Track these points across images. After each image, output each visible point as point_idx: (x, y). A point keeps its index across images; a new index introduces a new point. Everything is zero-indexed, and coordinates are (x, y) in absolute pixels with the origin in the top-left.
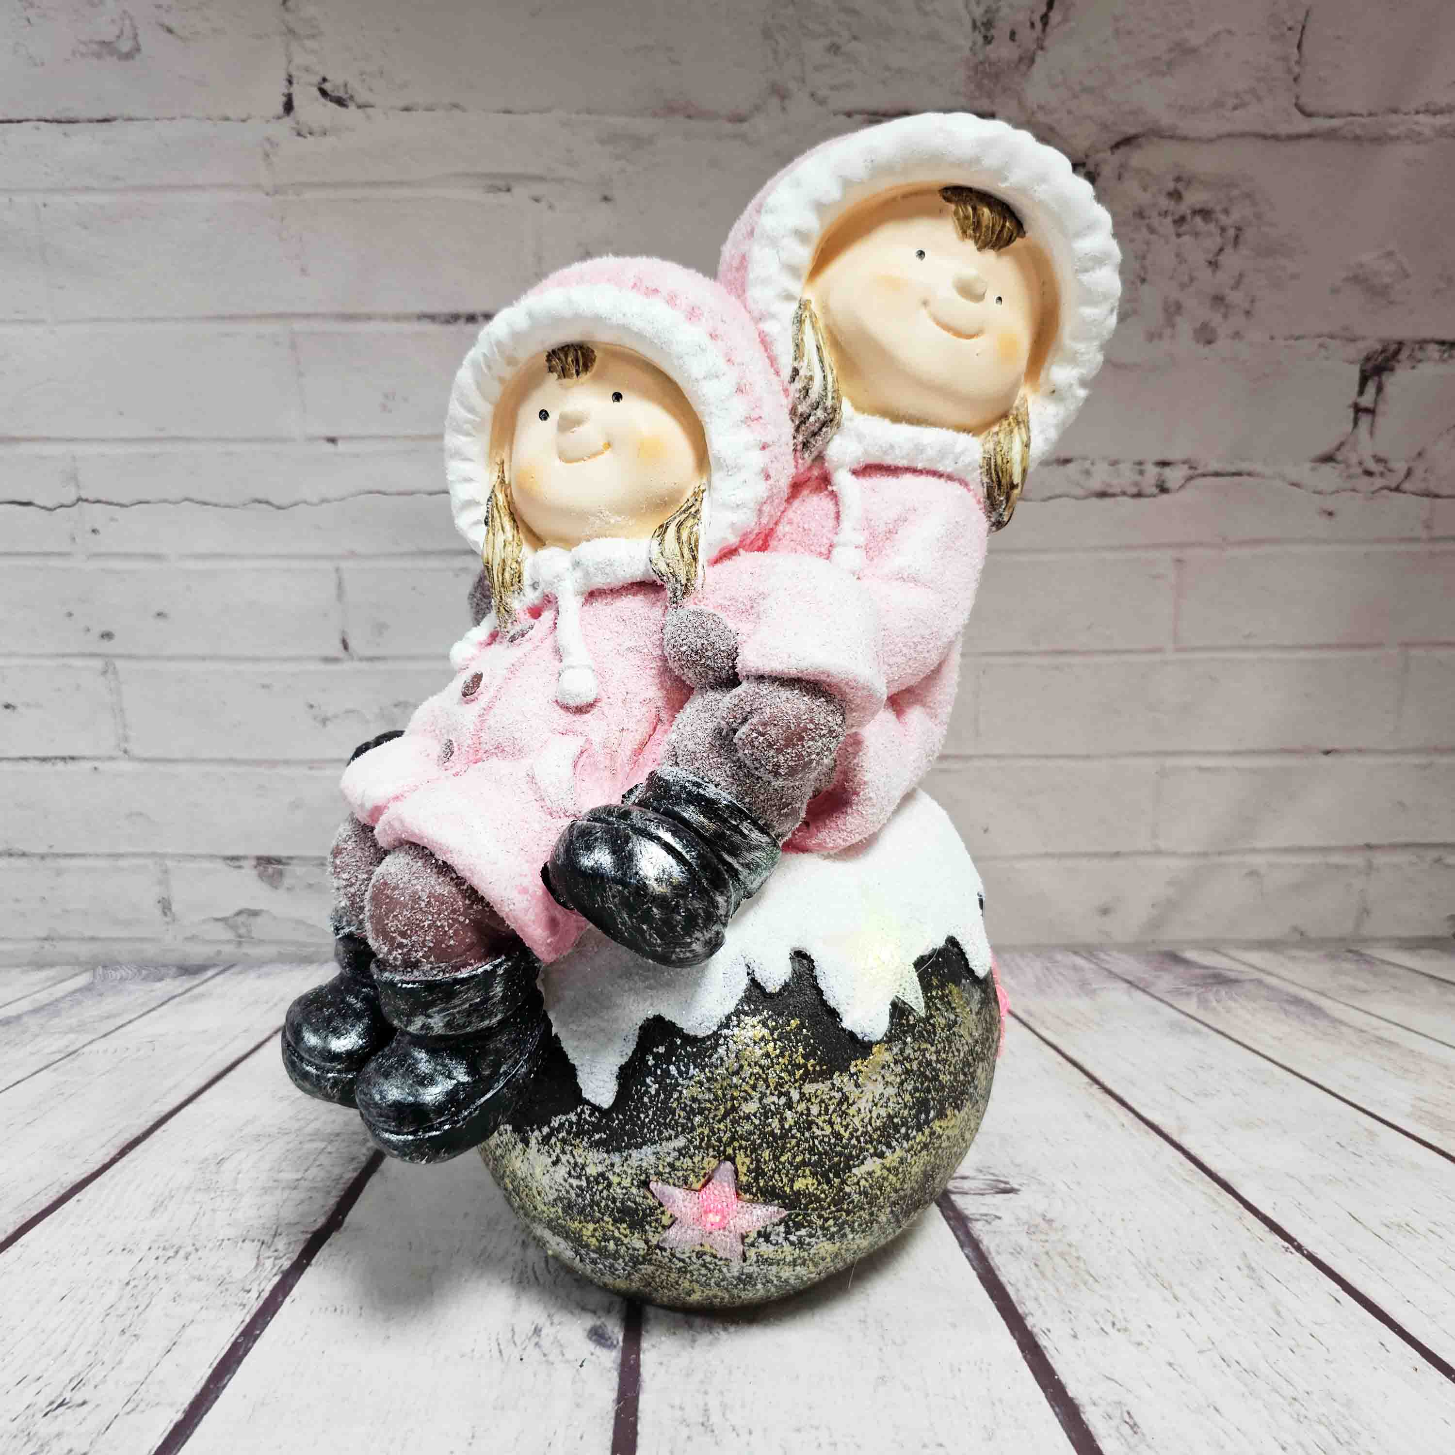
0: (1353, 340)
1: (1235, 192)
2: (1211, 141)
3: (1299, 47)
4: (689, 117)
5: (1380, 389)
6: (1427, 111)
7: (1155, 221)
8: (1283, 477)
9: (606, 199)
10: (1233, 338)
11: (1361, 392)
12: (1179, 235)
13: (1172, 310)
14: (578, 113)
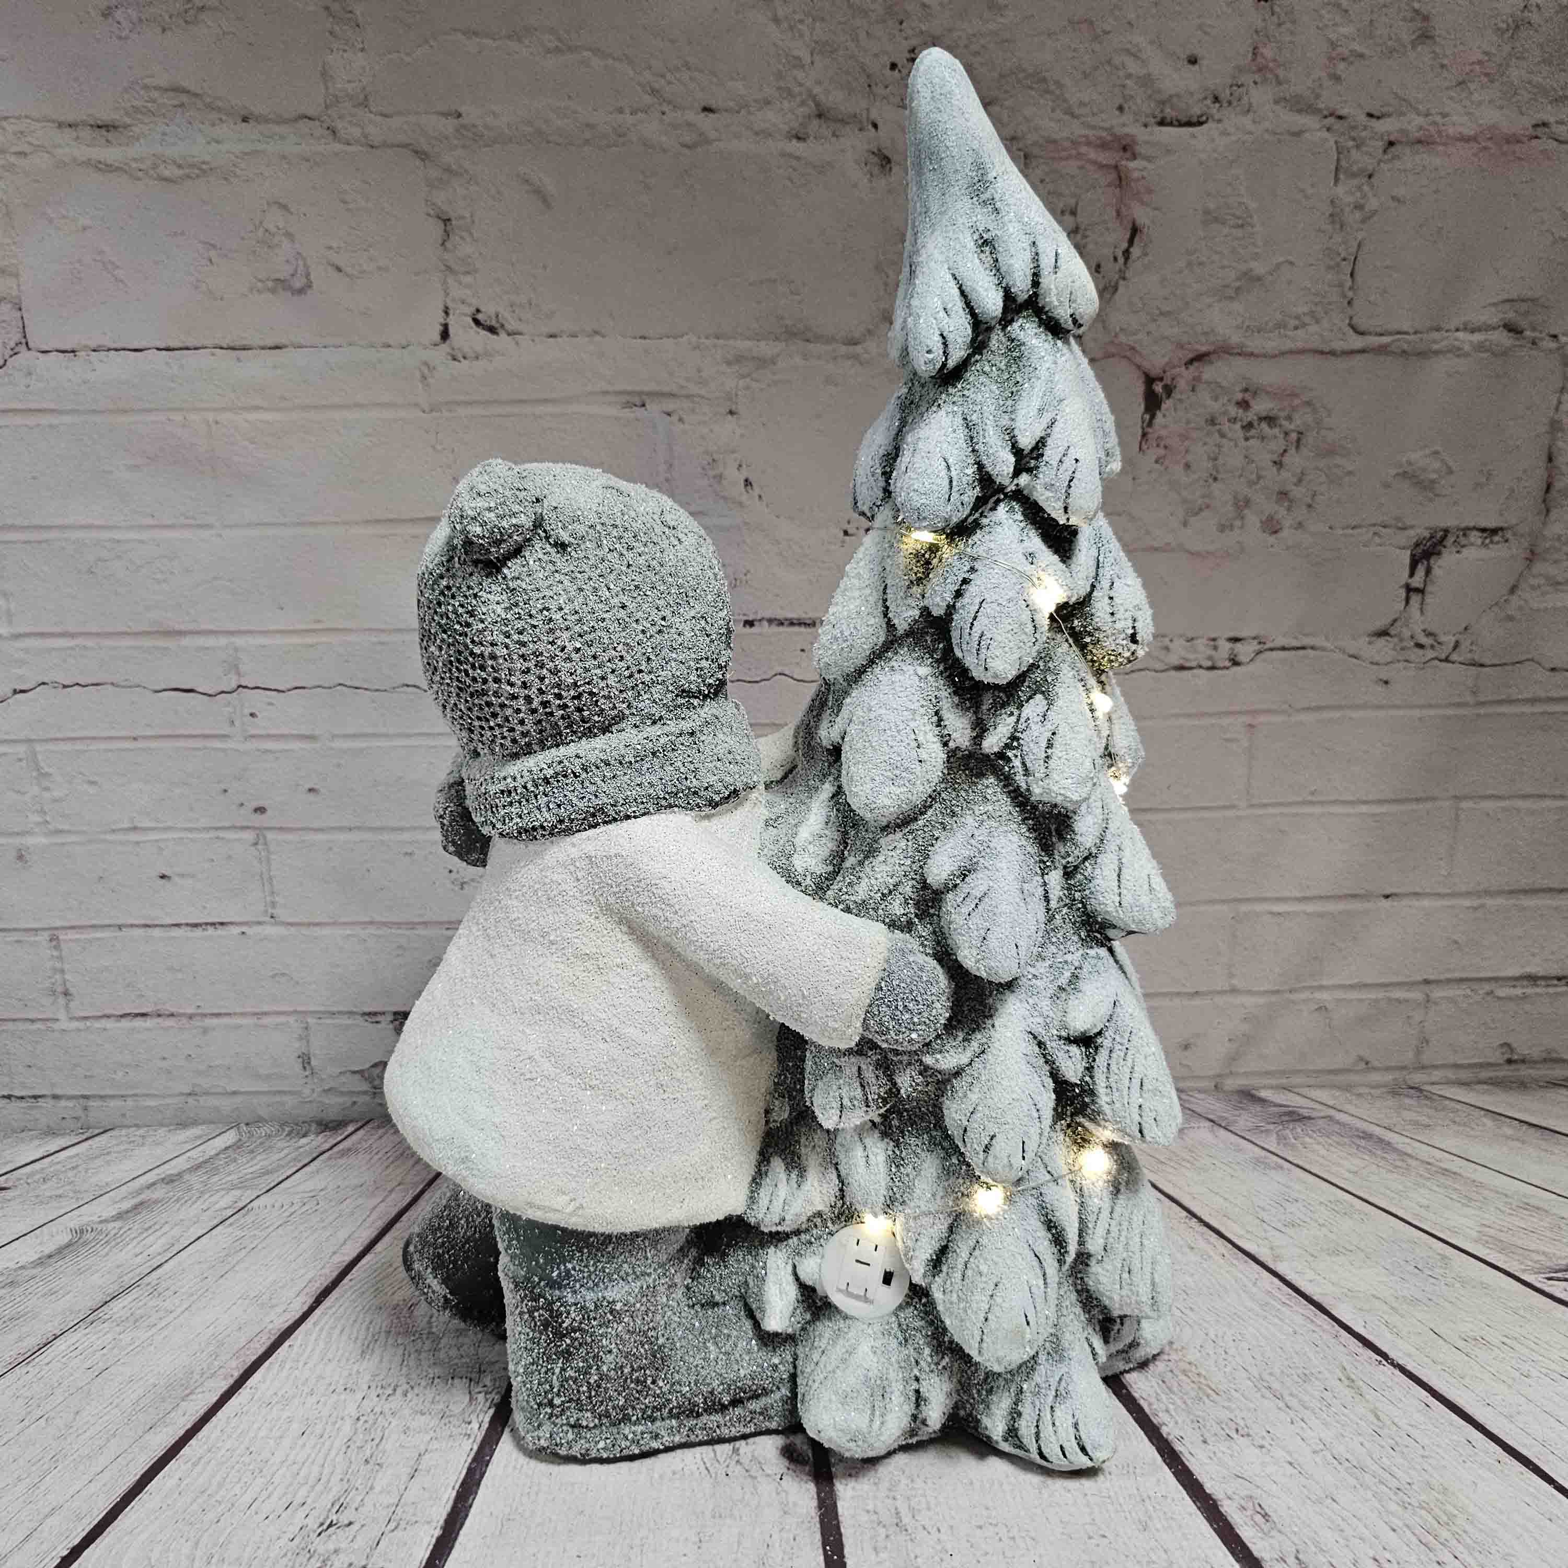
0: (1404, 529)
1: (1296, 402)
2: (1275, 356)
3: (1352, 275)
4: (808, 341)
5: (1428, 571)
6: (1465, 329)
7: (1226, 427)
8: (1343, 651)
9: (731, 413)
10: (1296, 529)
11: (1412, 575)
12: (1247, 439)
13: (1242, 504)
14: (707, 338)
